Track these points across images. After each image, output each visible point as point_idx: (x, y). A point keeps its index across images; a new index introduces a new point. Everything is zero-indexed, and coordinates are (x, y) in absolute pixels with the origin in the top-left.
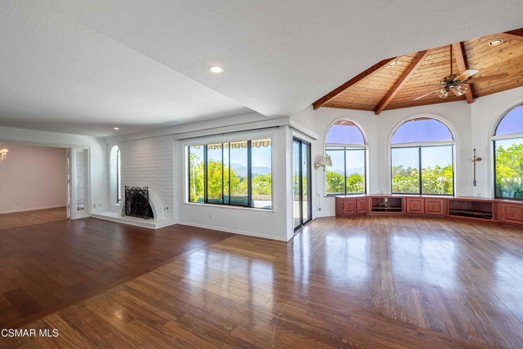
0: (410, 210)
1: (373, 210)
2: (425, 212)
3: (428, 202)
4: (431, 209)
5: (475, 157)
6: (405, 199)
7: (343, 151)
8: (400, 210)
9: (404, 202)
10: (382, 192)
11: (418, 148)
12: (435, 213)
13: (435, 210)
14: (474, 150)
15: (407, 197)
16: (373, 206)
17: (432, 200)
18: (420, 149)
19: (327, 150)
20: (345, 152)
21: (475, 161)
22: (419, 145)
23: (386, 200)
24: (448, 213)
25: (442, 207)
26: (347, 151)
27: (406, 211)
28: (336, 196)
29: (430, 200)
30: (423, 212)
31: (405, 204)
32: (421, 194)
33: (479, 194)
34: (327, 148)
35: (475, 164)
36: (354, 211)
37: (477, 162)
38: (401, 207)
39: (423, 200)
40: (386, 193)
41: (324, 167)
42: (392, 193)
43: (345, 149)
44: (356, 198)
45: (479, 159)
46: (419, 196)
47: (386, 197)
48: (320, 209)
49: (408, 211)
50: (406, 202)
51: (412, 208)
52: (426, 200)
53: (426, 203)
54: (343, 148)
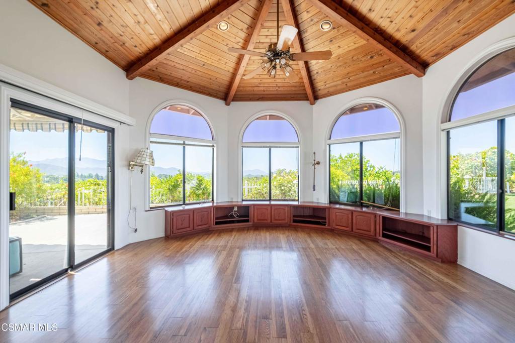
0: (258, 220)
1: (217, 223)
2: (271, 222)
3: (275, 209)
4: (277, 218)
5: (314, 160)
6: (252, 207)
7: (182, 146)
8: (247, 221)
9: (251, 210)
10: (232, 199)
11: (268, 149)
12: (280, 222)
13: (280, 218)
14: (314, 153)
15: (254, 205)
16: (216, 219)
17: (278, 207)
18: (270, 150)
19: (151, 142)
20: (184, 147)
21: (314, 165)
22: (268, 145)
23: (236, 209)
24: (292, 221)
25: (286, 215)
26: (186, 147)
27: (254, 221)
28: (166, 209)
29: (276, 207)
30: (269, 221)
31: (252, 212)
32: (270, 200)
33: (318, 199)
34: (152, 139)
35: (314, 168)
36: (189, 227)
37: (316, 166)
38: (248, 217)
39: (269, 208)
40: (237, 200)
41: (142, 166)
42: (243, 200)
43: (184, 144)
44: (194, 210)
45: (318, 163)
46: (268, 203)
47: (235, 205)
48: (136, 230)
49: (256, 221)
50: (254, 211)
51: (259, 218)
52: (273, 207)
53: (273, 210)
54: (182, 142)
